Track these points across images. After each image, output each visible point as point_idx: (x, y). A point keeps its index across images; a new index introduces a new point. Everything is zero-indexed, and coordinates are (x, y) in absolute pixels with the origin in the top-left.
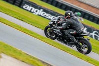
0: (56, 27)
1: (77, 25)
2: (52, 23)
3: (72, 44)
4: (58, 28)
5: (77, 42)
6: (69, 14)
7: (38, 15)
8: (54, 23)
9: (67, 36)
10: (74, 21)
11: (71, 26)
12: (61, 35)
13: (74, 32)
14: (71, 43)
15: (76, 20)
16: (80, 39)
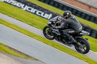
0: (54, 27)
1: (75, 25)
2: (51, 23)
3: (70, 44)
4: (56, 27)
5: (75, 41)
6: (68, 14)
7: (4, 2)
8: (52, 23)
9: (66, 35)
10: (72, 21)
11: (70, 26)
12: (59, 34)
13: (73, 31)
14: (69, 42)
15: (74, 20)
16: (79, 38)
